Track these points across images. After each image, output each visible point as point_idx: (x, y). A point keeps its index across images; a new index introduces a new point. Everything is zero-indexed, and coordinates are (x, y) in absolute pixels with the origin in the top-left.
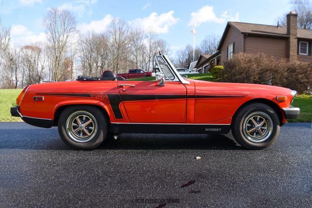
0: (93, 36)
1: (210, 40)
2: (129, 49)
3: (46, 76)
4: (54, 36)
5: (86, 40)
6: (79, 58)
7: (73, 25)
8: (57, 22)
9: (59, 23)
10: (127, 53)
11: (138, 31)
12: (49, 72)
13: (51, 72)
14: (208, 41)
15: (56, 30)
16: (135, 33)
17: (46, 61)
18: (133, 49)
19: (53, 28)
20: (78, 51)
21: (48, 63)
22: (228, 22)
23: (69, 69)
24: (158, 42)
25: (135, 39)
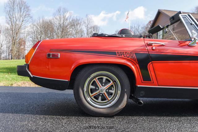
0: (43, 21)
1: (135, 27)
2: (71, 32)
3: (4, 52)
4: (12, 20)
5: (37, 24)
6: (31, 39)
7: (28, 13)
8: (15, 10)
9: (16, 10)
10: (69, 35)
11: (78, 18)
12: (6, 49)
13: (8, 50)
14: (133, 27)
15: (14, 16)
16: (76, 20)
17: (4, 40)
18: (74, 32)
19: (12, 14)
20: (30, 33)
21: (5, 42)
22: (159, 10)
23: (22, 47)
24: (94, 28)
25: (75, 25)
